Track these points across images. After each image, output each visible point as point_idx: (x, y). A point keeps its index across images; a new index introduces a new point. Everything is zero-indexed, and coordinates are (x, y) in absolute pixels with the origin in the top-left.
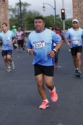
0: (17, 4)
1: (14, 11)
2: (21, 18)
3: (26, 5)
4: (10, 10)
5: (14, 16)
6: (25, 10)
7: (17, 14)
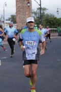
0: (38, 9)
1: (35, 13)
2: (41, 19)
3: (45, 9)
4: (33, 13)
5: (36, 17)
6: (44, 13)
7: (38, 16)
